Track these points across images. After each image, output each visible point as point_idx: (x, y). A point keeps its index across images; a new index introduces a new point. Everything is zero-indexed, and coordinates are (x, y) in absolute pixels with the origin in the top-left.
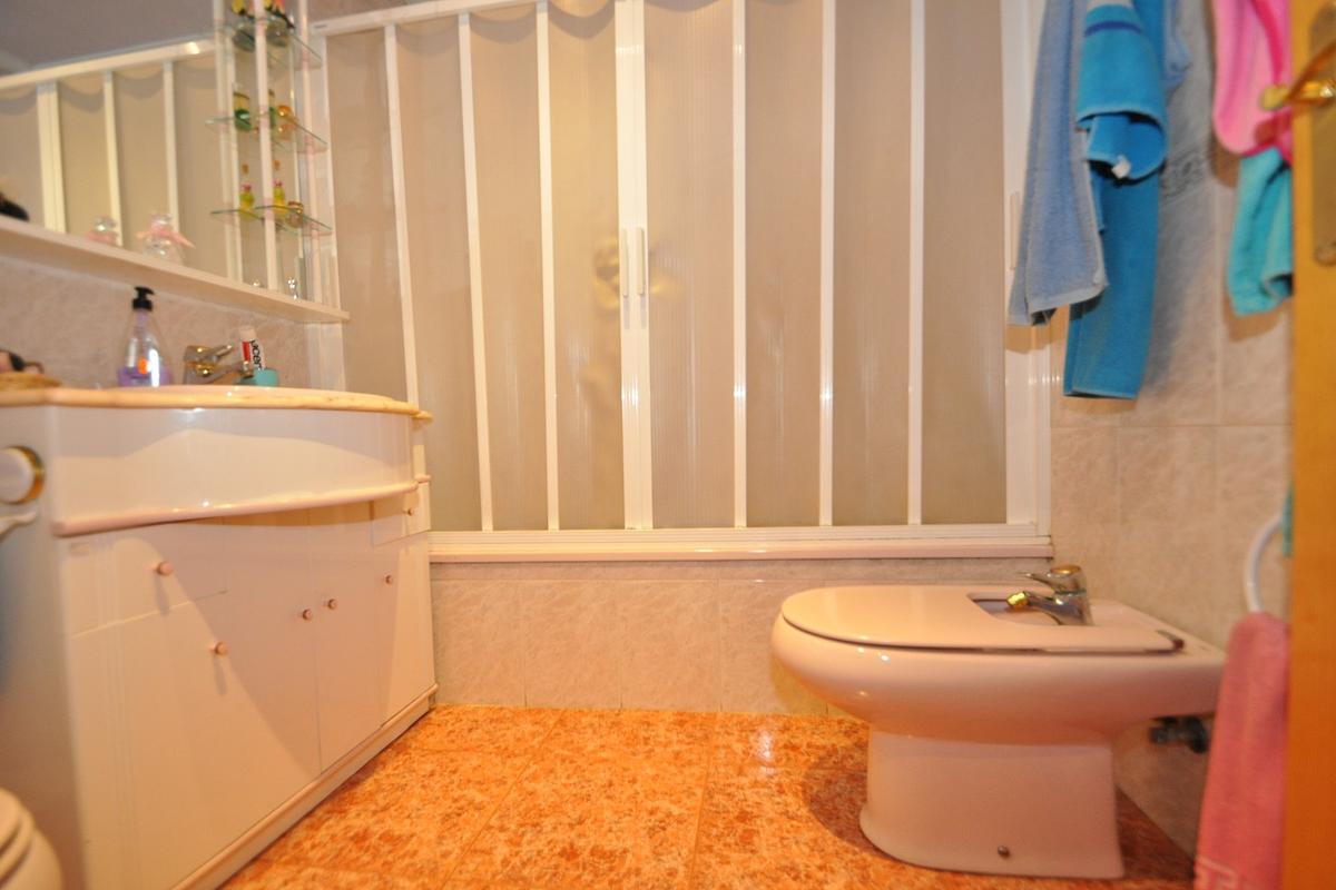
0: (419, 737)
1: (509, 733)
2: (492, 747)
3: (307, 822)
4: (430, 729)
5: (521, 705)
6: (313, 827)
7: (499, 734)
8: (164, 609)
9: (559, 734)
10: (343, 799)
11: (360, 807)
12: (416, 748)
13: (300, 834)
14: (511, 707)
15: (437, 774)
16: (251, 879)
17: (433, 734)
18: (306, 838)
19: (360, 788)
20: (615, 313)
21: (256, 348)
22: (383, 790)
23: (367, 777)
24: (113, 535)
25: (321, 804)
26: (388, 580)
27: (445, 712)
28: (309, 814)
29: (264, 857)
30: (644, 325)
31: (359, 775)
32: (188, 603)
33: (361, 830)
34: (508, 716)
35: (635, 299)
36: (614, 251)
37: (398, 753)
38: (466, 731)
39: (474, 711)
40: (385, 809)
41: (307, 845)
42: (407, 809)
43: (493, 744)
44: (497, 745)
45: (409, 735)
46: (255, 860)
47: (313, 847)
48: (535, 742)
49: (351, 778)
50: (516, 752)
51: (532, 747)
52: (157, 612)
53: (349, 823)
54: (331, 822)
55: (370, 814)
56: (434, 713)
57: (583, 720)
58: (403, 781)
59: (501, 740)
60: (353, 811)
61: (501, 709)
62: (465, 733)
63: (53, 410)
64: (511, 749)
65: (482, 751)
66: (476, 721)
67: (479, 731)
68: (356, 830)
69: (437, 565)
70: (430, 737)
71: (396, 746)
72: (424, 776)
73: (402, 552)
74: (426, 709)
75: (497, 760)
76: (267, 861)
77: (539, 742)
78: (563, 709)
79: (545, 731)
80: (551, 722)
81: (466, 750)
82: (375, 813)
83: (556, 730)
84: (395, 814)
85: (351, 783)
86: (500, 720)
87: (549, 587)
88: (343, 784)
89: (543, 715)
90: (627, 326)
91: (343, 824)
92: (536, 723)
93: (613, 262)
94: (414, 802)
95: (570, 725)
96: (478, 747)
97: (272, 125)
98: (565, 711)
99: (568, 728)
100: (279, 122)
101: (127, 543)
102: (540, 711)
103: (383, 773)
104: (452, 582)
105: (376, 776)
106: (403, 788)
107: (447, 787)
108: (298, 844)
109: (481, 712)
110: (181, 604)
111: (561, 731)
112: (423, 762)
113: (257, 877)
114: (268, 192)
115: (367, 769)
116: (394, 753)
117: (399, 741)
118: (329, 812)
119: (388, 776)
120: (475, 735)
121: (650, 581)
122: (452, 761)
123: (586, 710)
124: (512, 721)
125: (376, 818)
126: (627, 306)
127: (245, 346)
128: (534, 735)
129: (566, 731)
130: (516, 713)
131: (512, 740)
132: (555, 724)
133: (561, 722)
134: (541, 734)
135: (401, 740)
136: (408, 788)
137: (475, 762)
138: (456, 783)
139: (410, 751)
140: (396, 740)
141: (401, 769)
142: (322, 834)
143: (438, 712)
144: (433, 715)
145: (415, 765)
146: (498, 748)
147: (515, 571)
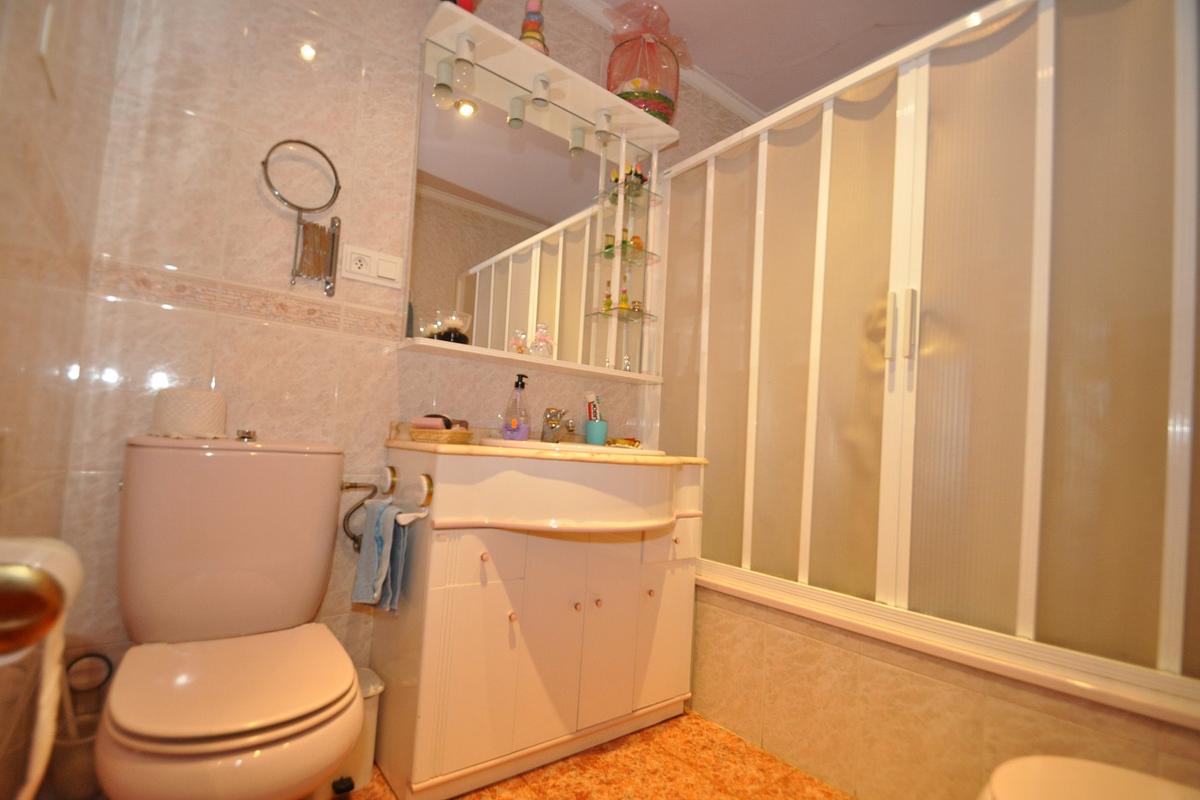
0: (665, 735)
1: (733, 766)
2: (712, 772)
3: (561, 764)
4: (676, 731)
5: (757, 747)
6: (562, 771)
7: (725, 763)
8: (484, 583)
9: (776, 792)
10: (589, 759)
11: (596, 772)
12: (657, 743)
13: (552, 771)
14: (749, 743)
15: (658, 774)
16: (510, 789)
17: (674, 736)
18: (553, 778)
19: (604, 756)
20: (880, 376)
21: (595, 406)
22: (616, 766)
23: (613, 750)
24: (461, 531)
25: (576, 755)
26: (650, 593)
27: (694, 721)
28: (565, 759)
29: (525, 777)
30: (910, 388)
31: (609, 745)
32: (499, 581)
33: (586, 791)
34: (741, 750)
35: (901, 362)
36: (883, 313)
37: (643, 740)
38: (700, 747)
39: (716, 732)
40: (609, 783)
41: (551, 782)
42: (622, 792)
43: (714, 770)
44: (717, 773)
45: (657, 728)
46: (520, 776)
47: (554, 786)
48: (750, 788)
49: (602, 745)
50: (729, 789)
51: (745, 792)
52: (479, 583)
53: (583, 781)
54: (572, 773)
55: (598, 782)
56: (685, 717)
57: (808, 789)
58: (633, 767)
59: (723, 770)
60: (591, 771)
61: (740, 740)
62: (698, 748)
63: (440, 457)
64: (726, 783)
65: (701, 772)
66: (713, 742)
67: (710, 752)
68: (583, 789)
69: (700, 588)
70: (672, 738)
71: (643, 733)
72: (648, 771)
73: (669, 572)
74: (681, 712)
75: (709, 787)
76: (525, 781)
77: (752, 790)
78: (795, 768)
79: (765, 782)
80: (776, 776)
81: (691, 764)
82: (602, 782)
83: (774, 787)
84: (613, 791)
85: (601, 749)
86: (732, 751)
87: (791, 638)
88: (596, 747)
89: (771, 765)
90: (891, 389)
91: (579, 779)
92: (762, 770)
93: (881, 324)
94: (630, 789)
95: (792, 788)
96: (701, 767)
97: (624, 253)
98: (796, 770)
99: (788, 790)
100: (629, 250)
101: (469, 537)
102: (772, 760)
103: (624, 752)
104: (713, 607)
105: (618, 752)
106: (629, 771)
107: (659, 790)
108: (547, 779)
109: (721, 735)
110: (495, 581)
111: (780, 790)
112: (654, 758)
113: (513, 789)
114: (615, 298)
115: (617, 743)
116: (639, 740)
117: (649, 731)
118: (576, 765)
119: (626, 756)
120: (704, 754)
121: (898, 668)
122: (676, 769)
123: (816, 780)
124: (742, 757)
125: (599, 787)
126: (892, 369)
127: (590, 404)
128: (753, 780)
129: (784, 792)
130: (750, 752)
131: (731, 775)
132: (779, 780)
133: (786, 780)
134: (759, 782)
135: (651, 730)
136: (634, 774)
137: (691, 779)
138: (667, 791)
139: (651, 743)
140: (648, 728)
141: (637, 755)
142: (563, 780)
143: (690, 718)
144: (684, 719)
145: (648, 757)
146: (716, 776)
147: (763, 613)
